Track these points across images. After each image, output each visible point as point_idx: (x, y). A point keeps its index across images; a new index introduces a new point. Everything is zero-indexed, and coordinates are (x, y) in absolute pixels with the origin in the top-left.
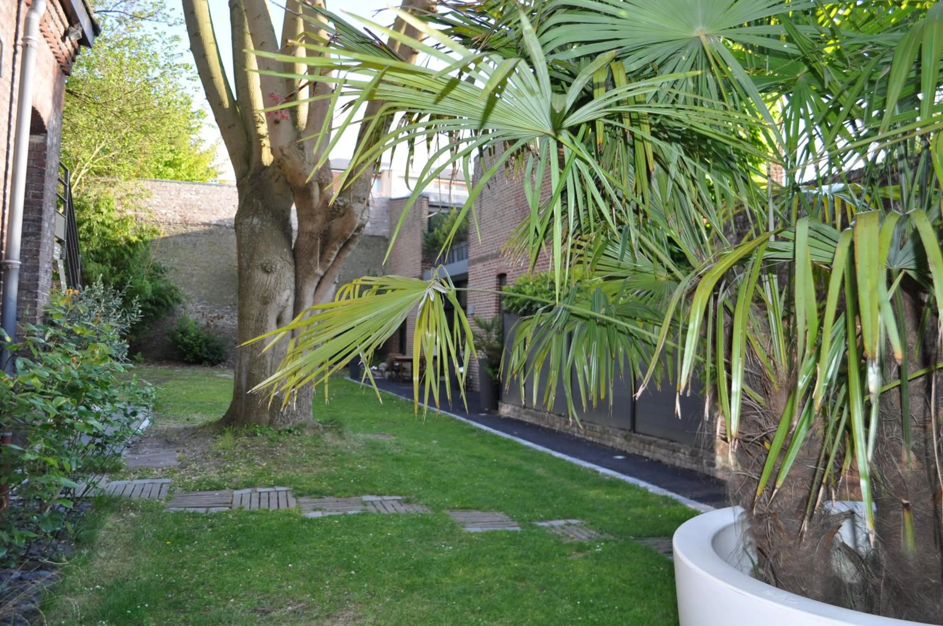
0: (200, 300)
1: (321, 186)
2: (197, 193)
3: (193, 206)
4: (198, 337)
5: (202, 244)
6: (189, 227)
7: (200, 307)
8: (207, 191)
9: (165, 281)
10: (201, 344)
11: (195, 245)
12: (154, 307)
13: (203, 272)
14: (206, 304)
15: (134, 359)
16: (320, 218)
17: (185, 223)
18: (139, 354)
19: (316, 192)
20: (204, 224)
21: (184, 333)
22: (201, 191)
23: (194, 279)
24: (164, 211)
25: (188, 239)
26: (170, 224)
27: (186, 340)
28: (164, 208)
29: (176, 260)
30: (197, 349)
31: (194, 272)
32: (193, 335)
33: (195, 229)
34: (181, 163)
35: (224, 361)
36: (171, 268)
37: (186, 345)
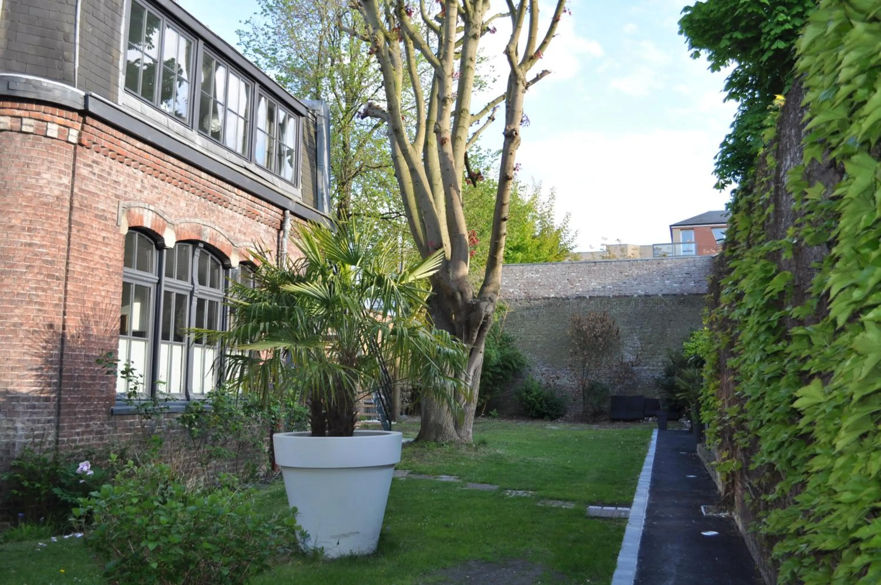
0: (544, 364)
1: (462, 293)
2: (537, 272)
3: (534, 283)
4: (539, 395)
5: (543, 315)
6: (532, 301)
7: (544, 369)
8: (545, 269)
9: (513, 348)
10: (541, 401)
11: (537, 316)
12: (503, 371)
13: (545, 339)
14: (549, 367)
15: (490, 415)
16: (463, 313)
17: (529, 299)
18: (495, 410)
19: (459, 296)
20: (544, 298)
21: (528, 392)
22: (541, 270)
23: (539, 346)
24: (511, 290)
25: (532, 311)
26: (516, 300)
27: (529, 398)
28: (512, 287)
29: (523, 330)
30: (538, 406)
31: (539, 339)
32: (535, 393)
33: (536, 302)
34: (527, 247)
35: (562, 416)
36: (518, 337)
37: (529, 403)
